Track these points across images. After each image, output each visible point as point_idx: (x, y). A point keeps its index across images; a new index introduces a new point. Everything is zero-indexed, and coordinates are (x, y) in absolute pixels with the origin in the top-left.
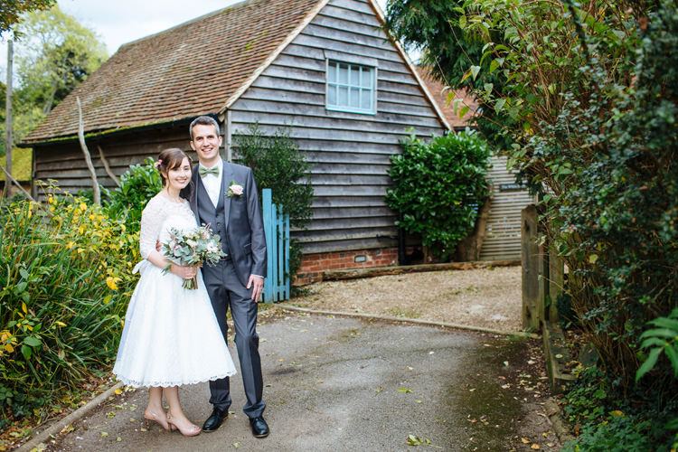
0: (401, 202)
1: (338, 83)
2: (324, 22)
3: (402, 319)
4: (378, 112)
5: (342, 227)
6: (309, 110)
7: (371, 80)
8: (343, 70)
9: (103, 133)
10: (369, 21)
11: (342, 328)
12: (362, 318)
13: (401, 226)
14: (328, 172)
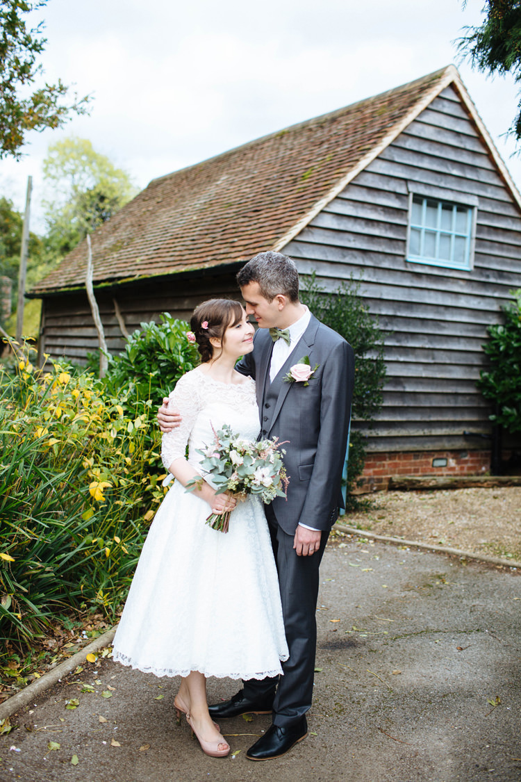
0: (499, 389)
1: (424, 226)
2: (410, 144)
3: (509, 562)
4: (475, 267)
5: (418, 419)
6: (384, 261)
7: (467, 224)
8: (431, 210)
9: (119, 282)
10: (470, 145)
11: (422, 569)
12: (450, 555)
13: (499, 422)
14: (404, 344)
